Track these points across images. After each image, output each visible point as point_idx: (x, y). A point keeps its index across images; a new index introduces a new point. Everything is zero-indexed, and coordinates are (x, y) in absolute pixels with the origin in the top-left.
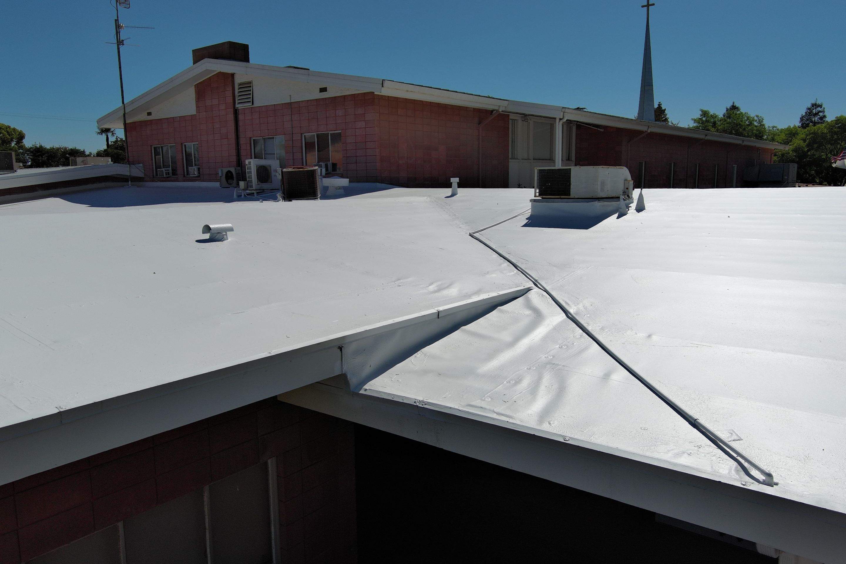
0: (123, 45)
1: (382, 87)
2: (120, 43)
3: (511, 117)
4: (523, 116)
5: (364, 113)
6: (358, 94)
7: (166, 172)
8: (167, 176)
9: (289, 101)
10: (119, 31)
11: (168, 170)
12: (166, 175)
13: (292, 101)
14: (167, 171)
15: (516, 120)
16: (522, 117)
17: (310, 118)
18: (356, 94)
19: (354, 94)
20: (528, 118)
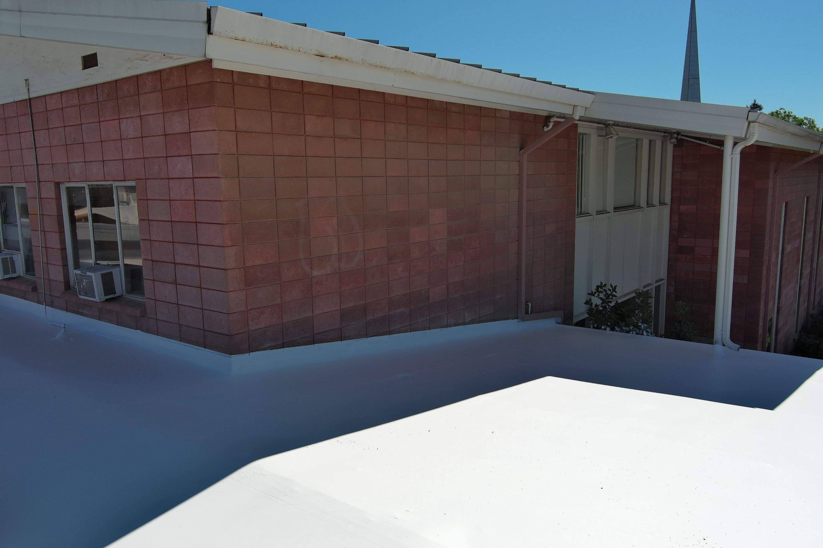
1: (209, 32)
3: (580, 130)
4: (602, 126)
5: (186, 129)
6: (171, 69)
9: (26, 97)
13: (32, 96)
15: (585, 134)
16: (598, 128)
17: (68, 143)
18: (164, 70)
19: (160, 71)
20: (613, 132)
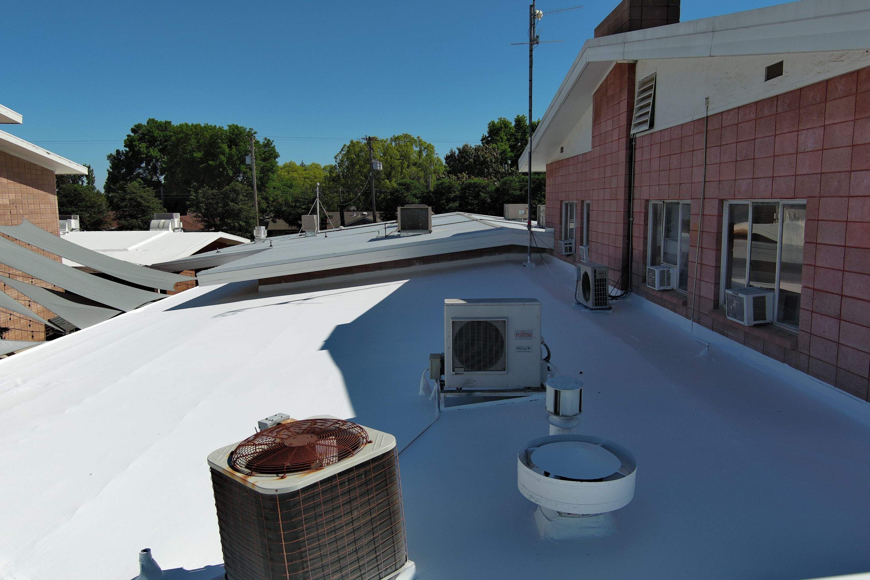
0: (537, 43)
2: (533, 41)
7: (566, 246)
8: (568, 253)
9: (704, 115)
10: (534, 23)
11: (570, 244)
12: (566, 251)
13: (710, 113)
14: (568, 246)
17: (739, 159)
18: (863, 69)
19: (858, 71)
